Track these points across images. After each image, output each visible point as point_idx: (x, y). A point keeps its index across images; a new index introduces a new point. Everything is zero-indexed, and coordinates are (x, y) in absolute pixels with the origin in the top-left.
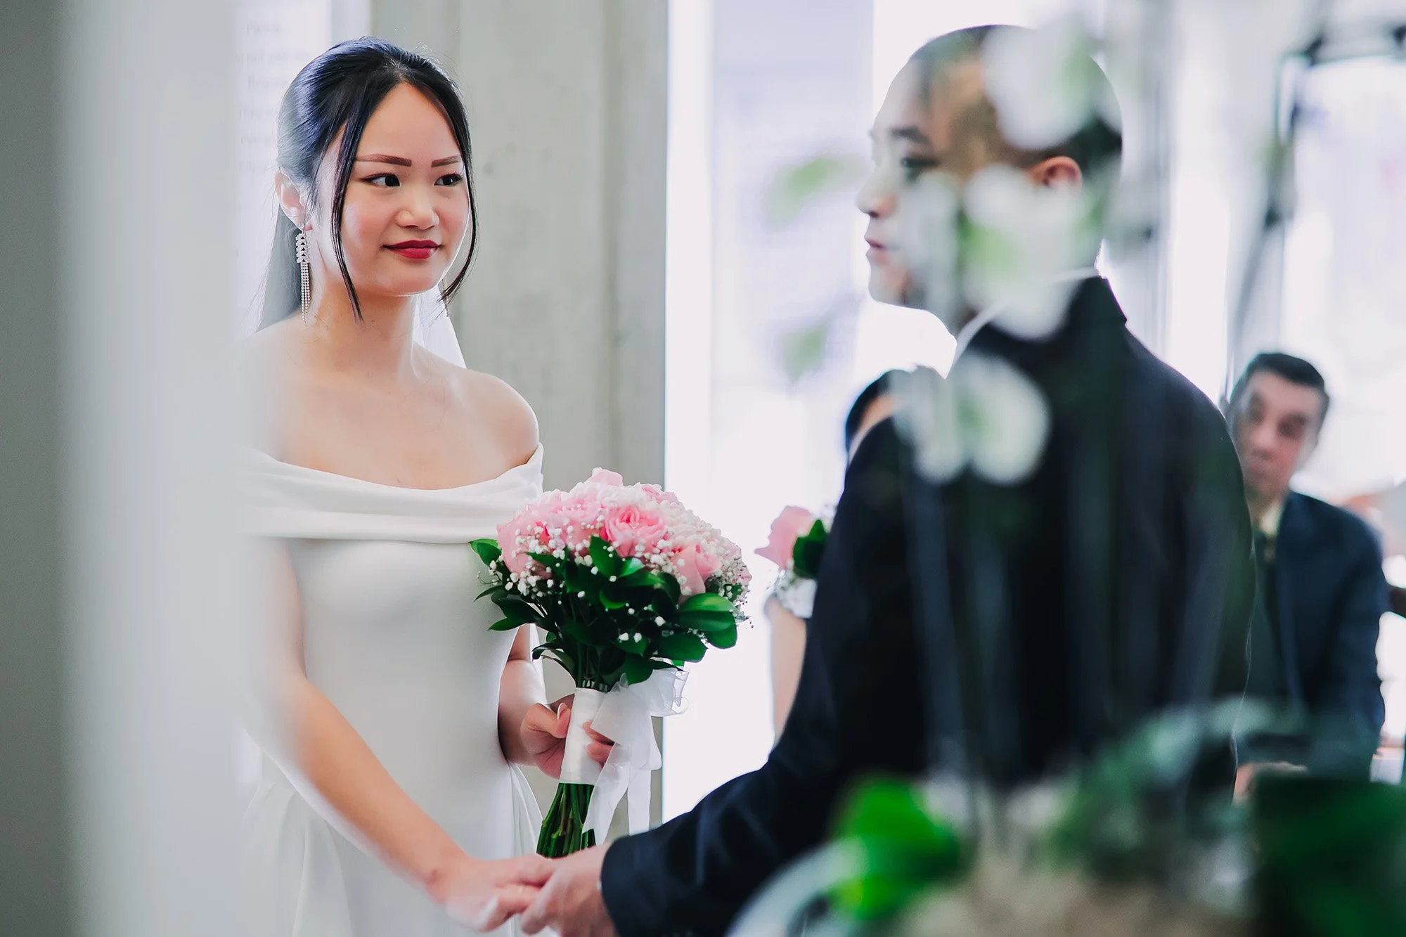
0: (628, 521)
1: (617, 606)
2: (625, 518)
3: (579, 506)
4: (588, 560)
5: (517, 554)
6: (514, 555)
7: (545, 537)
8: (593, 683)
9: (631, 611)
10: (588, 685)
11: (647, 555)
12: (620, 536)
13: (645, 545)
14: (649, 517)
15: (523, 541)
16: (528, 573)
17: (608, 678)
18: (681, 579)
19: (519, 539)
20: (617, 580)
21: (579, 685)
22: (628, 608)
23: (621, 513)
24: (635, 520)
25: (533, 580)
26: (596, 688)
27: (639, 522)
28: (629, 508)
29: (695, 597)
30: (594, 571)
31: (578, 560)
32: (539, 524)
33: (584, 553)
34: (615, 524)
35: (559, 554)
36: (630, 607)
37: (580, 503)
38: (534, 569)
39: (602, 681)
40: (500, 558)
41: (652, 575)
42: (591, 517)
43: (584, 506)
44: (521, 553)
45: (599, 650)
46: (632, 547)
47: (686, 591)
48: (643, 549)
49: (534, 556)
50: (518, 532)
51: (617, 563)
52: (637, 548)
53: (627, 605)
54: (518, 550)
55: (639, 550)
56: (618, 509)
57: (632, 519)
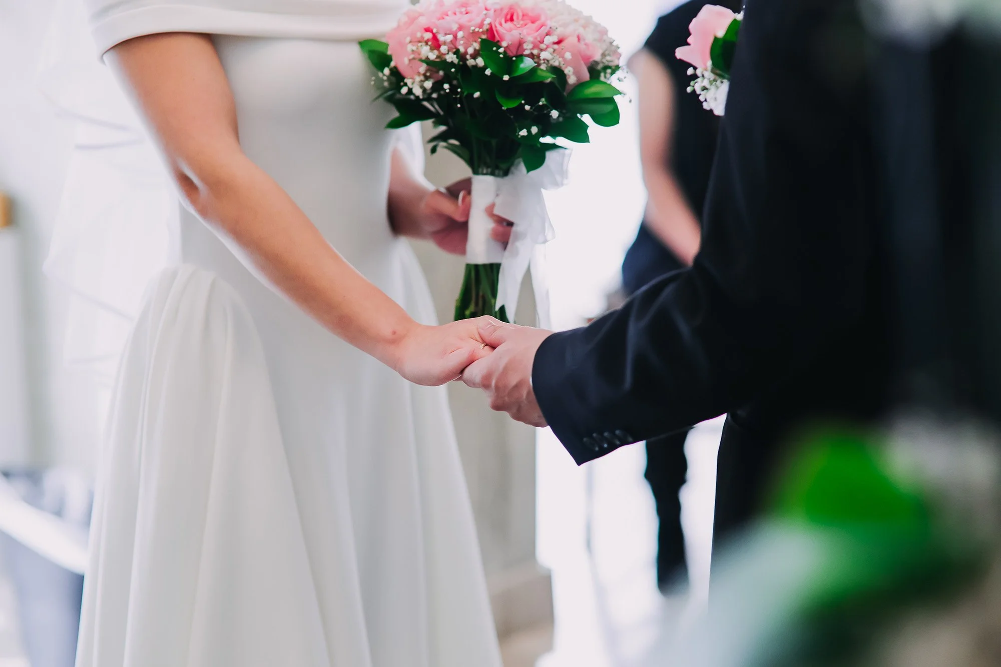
0: (512, 20)
1: (512, 104)
2: (509, 17)
3: (463, 10)
4: (480, 62)
5: (410, 60)
6: (406, 61)
7: (436, 44)
8: (489, 170)
9: (527, 107)
10: (485, 171)
11: (535, 52)
12: (509, 35)
13: (532, 43)
14: (530, 14)
15: (414, 48)
16: (422, 78)
17: (504, 166)
18: (568, 70)
19: (410, 47)
20: (509, 79)
21: (476, 172)
22: (523, 105)
23: (505, 12)
24: (518, 18)
25: (428, 84)
26: (492, 174)
27: (522, 20)
28: (511, 8)
29: (581, 85)
30: (488, 72)
31: (471, 62)
32: (428, 30)
33: (474, 57)
34: (501, 24)
35: (451, 58)
36: (526, 104)
37: (464, 7)
38: (428, 74)
39: (497, 167)
40: (392, 64)
41: (542, 70)
42: (478, 20)
43: (469, 9)
44: (414, 59)
45: (494, 142)
46: (520, 44)
47: (572, 80)
48: (531, 46)
49: (427, 61)
50: (408, 39)
51: (509, 62)
52: (525, 46)
53: (523, 102)
54: (412, 56)
55: (528, 48)
56: (502, 9)
57: (515, 17)
